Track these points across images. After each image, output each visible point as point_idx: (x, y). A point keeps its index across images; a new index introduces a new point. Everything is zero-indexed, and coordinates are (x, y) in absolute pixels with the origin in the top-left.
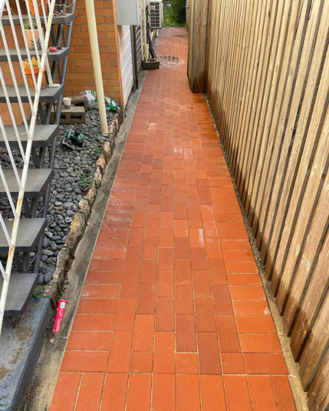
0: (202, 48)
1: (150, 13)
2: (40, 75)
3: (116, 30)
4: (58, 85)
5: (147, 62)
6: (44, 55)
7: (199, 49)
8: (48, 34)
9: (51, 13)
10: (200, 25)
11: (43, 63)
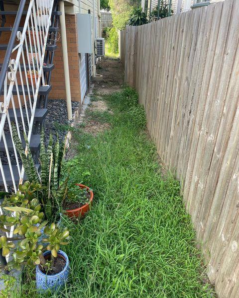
0: (131, 68)
1: (96, 46)
2: (39, 79)
3: (78, 56)
4: (48, 86)
5: (94, 76)
6: (41, 67)
7: (130, 69)
8: (43, 56)
9: (45, 44)
10: (130, 54)
11: (41, 72)
